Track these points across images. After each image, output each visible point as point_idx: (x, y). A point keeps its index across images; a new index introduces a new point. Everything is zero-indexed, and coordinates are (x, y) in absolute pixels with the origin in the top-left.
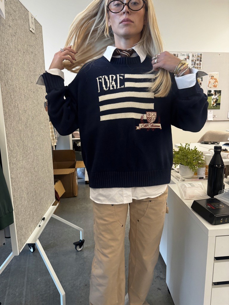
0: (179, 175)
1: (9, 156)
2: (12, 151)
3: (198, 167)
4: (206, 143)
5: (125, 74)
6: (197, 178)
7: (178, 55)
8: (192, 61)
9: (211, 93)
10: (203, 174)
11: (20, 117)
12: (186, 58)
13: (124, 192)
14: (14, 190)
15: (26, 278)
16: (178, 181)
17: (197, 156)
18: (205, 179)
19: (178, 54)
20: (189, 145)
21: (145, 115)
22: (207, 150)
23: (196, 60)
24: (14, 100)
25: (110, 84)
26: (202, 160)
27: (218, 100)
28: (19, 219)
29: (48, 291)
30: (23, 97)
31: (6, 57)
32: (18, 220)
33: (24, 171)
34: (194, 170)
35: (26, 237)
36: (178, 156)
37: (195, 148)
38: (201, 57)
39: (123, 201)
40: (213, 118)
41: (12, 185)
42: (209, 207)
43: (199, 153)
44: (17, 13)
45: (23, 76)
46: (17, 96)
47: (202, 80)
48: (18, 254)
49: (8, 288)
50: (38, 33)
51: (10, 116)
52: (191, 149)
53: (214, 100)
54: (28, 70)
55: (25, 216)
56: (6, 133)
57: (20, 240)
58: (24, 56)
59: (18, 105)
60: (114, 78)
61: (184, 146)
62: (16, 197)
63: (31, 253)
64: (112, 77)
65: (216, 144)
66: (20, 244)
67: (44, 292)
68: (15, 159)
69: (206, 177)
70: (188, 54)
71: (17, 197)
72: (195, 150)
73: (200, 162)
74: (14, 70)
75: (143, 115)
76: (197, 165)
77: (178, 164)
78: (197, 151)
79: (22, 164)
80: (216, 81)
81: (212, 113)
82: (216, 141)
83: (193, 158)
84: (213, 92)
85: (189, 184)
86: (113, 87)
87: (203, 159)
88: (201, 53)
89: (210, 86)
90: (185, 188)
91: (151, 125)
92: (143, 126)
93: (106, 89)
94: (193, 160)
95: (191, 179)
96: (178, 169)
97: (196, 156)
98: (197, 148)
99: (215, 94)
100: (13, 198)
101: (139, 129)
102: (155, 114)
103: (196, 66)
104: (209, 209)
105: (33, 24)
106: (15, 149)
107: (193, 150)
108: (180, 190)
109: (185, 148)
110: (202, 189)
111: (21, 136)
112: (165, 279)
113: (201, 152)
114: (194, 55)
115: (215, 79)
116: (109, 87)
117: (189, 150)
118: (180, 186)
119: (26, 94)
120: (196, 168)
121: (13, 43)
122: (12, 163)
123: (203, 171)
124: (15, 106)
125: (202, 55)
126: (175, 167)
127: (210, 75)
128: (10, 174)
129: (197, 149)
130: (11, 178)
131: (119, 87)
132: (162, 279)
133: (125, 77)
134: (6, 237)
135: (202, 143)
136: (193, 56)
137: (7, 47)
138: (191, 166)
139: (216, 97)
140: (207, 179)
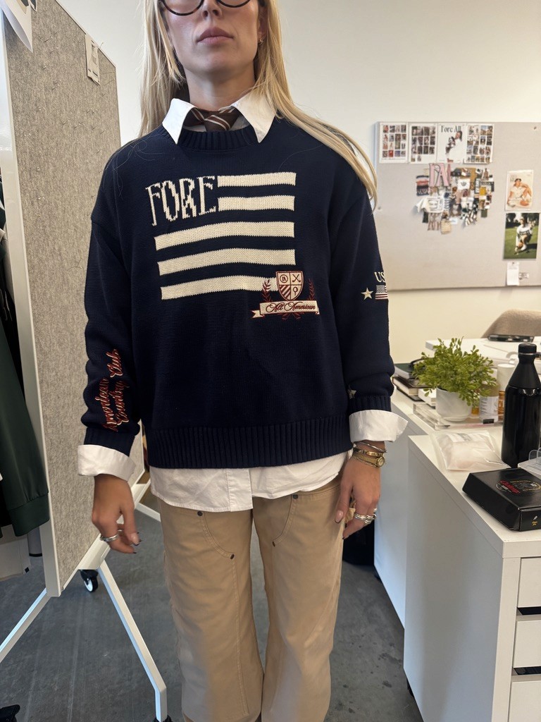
0: (435, 413)
1: (39, 366)
2: (45, 354)
3: (481, 394)
4: (502, 339)
5: (219, 177)
6: (478, 421)
7: (436, 130)
8: (469, 143)
9: (515, 220)
10: (492, 412)
11: (65, 278)
12: (454, 137)
13: (231, 481)
14: (51, 444)
15: (76, 652)
16: (434, 427)
17: (479, 369)
18: (496, 424)
19: (434, 129)
20: (459, 343)
21: (273, 281)
22: (503, 356)
23: (477, 142)
24: (51, 238)
25: (182, 204)
26: (489, 378)
27: (532, 238)
28: (61, 512)
29: (127, 683)
30: (71, 231)
31: (34, 140)
32: (58, 514)
33: (73, 402)
34: (471, 403)
35: (79, 554)
36: (435, 368)
37: (474, 348)
38: (491, 134)
39: (226, 505)
40: (520, 279)
41: (45, 434)
42: (507, 489)
43: (484, 362)
44: (59, 37)
45: (73, 182)
46: (59, 228)
47: (493, 190)
48: (60, 594)
49: (35, 672)
50: (106, 82)
51: (41, 274)
52: (463, 354)
53: (523, 237)
54: (84, 167)
55: (75, 505)
56: (34, 314)
57: (63, 561)
58: (76, 135)
59: (59, 250)
60: (192, 187)
61: (447, 344)
62: (55, 461)
63: (88, 593)
64: (187, 184)
65: (526, 340)
66: (64, 570)
67: (117, 684)
68: (54, 374)
69: (500, 418)
70: (460, 127)
71: (57, 462)
72: (475, 354)
73: (485, 383)
74: (51, 168)
75: (267, 279)
76: (478, 391)
77: (432, 387)
78: (478, 357)
79: (68, 384)
80: (527, 191)
81: (518, 267)
82: (527, 335)
83: (470, 373)
84: (519, 218)
85: (459, 434)
86: (189, 211)
87: (494, 376)
88: (490, 125)
89: (512, 203)
90: (450, 446)
91: (292, 304)
92: (270, 309)
93: (172, 218)
94: (470, 379)
95: (464, 425)
96: (433, 400)
97: (475, 370)
98: (477, 351)
99: (525, 223)
100: (48, 463)
101: (259, 316)
102: (300, 275)
103: (479, 155)
104: (506, 493)
105: (94, 61)
106: (54, 350)
107: (469, 355)
108: (436, 451)
109: (450, 350)
110: (490, 446)
111: (67, 322)
112: (401, 661)
113: (487, 358)
114: (474, 129)
115: (523, 186)
116: (180, 213)
117: (461, 354)
118: (436, 441)
119: (78, 225)
120: (476, 396)
121: (50, 106)
122: (47, 383)
123: (493, 404)
124: (53, 252)
125: (493, 130)
126: (426, 395)
127: (512, 176)
128: (42, 407)
129: (478, 353)
130: (43, 416)
131: (203, 211)
132: (393, 660)
133: (220, 185)
134: (31, 555)
135: (492, 339)
136: (471, 132)
137: (37, 116)
138: (463, 391)
139: (528, 228)
140: (501, 423)
